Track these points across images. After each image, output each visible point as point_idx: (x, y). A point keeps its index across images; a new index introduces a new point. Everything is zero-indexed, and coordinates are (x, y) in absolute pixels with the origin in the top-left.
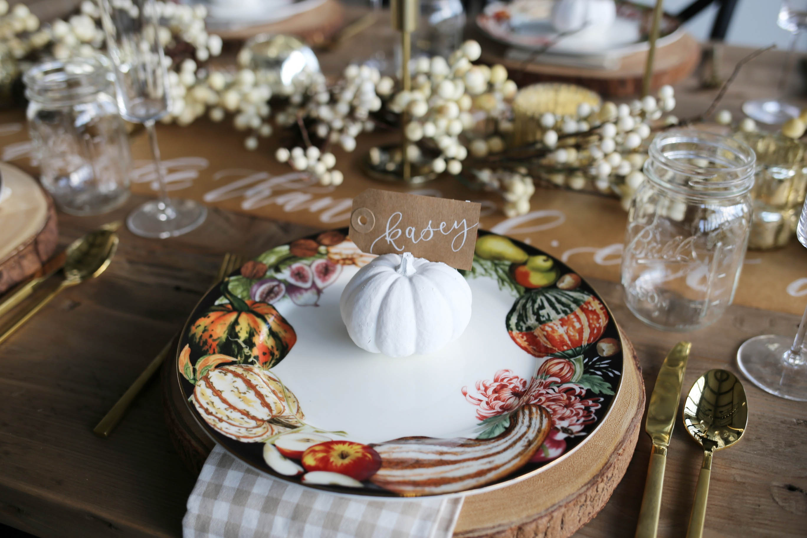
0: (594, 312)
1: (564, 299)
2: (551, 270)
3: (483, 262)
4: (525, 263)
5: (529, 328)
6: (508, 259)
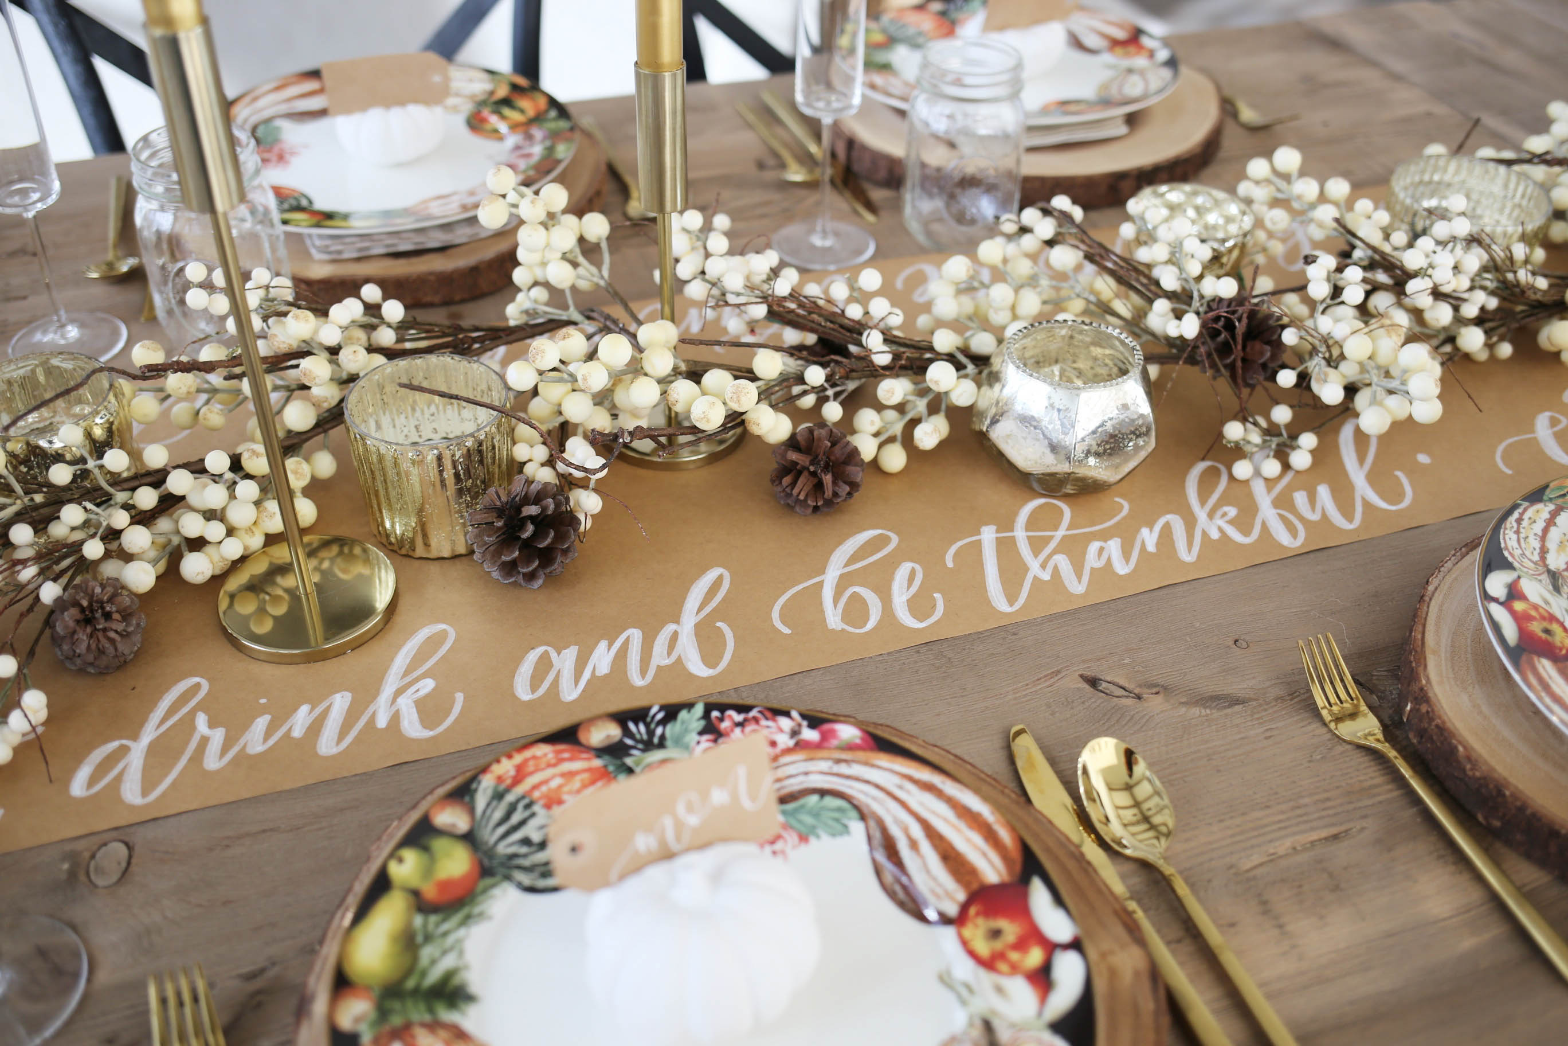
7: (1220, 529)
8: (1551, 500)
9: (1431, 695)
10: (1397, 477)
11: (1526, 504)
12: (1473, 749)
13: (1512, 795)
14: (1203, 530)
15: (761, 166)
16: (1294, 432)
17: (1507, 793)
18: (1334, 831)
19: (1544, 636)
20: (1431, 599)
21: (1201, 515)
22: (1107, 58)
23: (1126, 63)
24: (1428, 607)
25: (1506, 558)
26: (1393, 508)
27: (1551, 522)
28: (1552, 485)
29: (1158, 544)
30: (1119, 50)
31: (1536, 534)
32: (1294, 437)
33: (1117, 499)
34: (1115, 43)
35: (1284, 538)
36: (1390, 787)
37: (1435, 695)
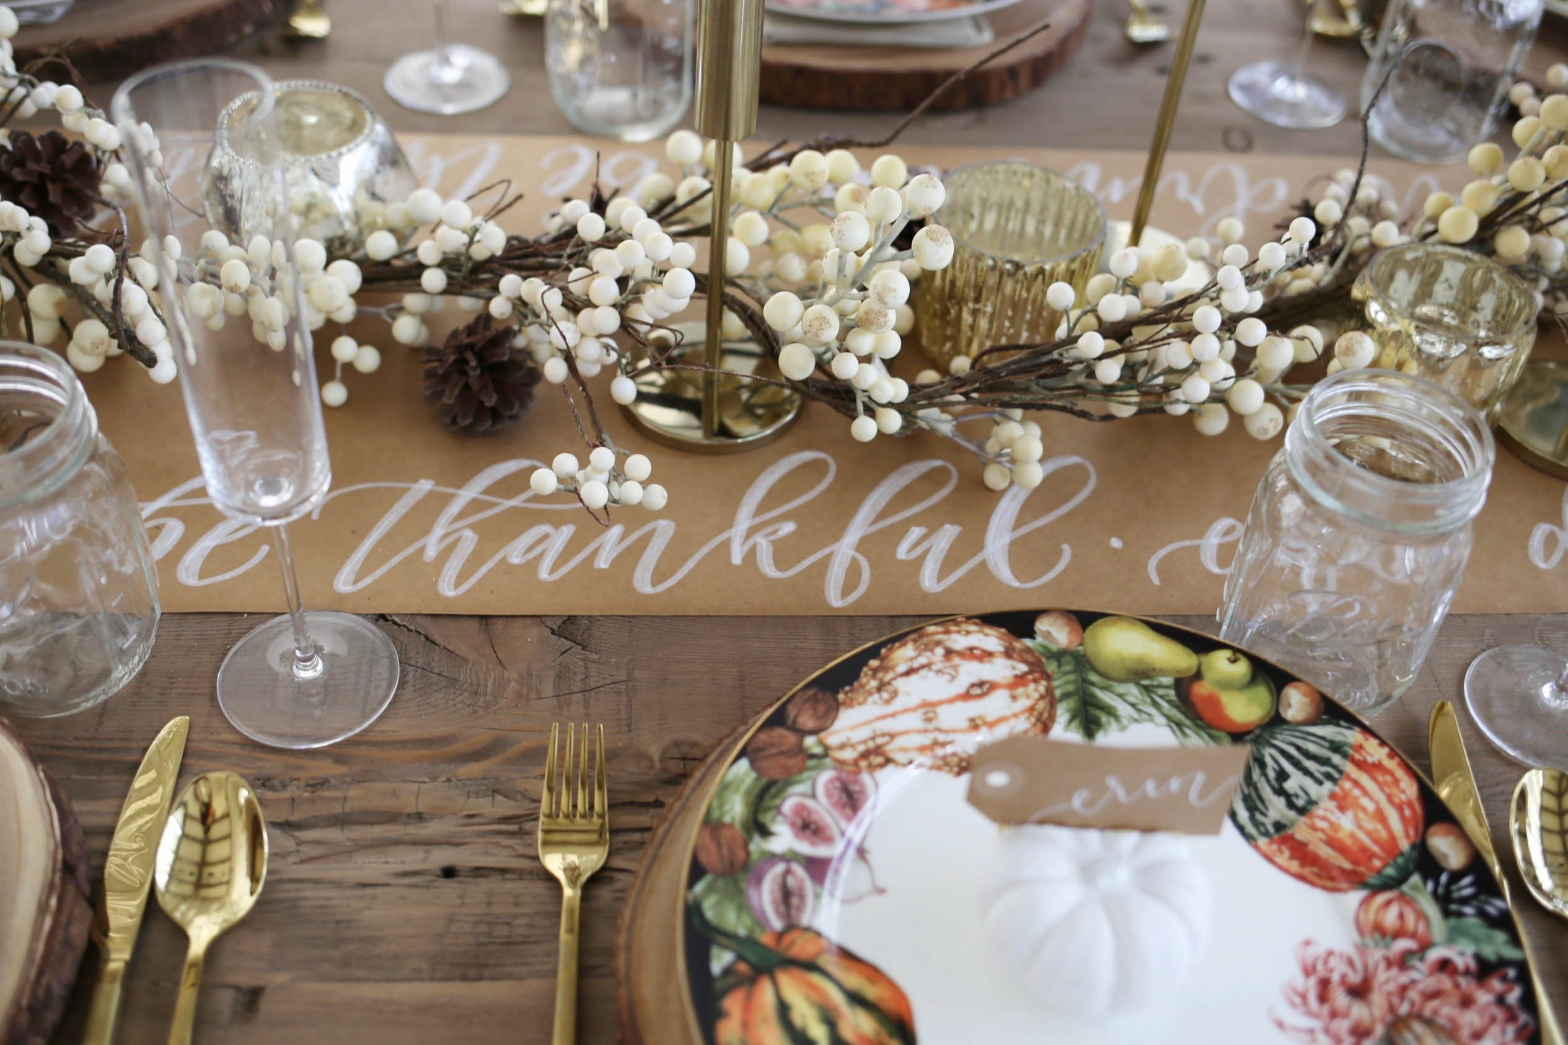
0: (1378, 766)
1: (1312, 748)
2: (1253, 681)
3: (1121, 688)
4: (1198, 675)
5: (1279, 826)
6: (1163, 672)
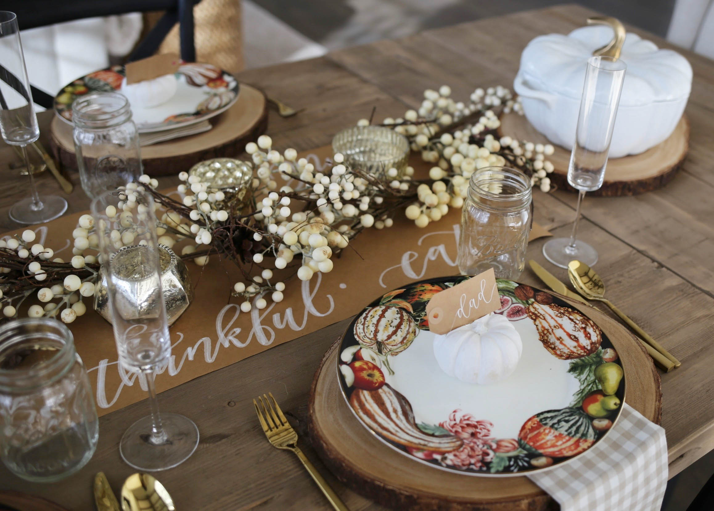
7: (230, 342)
8: (383, 304)
9: (314, 418)
10: (328, 298)
11: (371, 308)
12: (330, 444)
13: (347, 465)
14: (221, 343)
15: (11, 167)
16: (273, 282)
17: (344, 465)
18: (265, 499)
19: (367, 378)
20: (323, 365)
21: (221, 335)
22: (206, 89)
23: (213, 91)
24: (321, 370)
25: (355, 339)
26: (323, 315)
27: (382, 316)
28: (384, 296)
29: (195, 356)
30: (212, 84)
31: (373, 324)
32: (274, 285)
33: (178, 333)
34: (210, 80)
35: (263, 341)
36: (297, 470)
37: (316, 418)
